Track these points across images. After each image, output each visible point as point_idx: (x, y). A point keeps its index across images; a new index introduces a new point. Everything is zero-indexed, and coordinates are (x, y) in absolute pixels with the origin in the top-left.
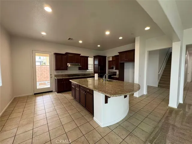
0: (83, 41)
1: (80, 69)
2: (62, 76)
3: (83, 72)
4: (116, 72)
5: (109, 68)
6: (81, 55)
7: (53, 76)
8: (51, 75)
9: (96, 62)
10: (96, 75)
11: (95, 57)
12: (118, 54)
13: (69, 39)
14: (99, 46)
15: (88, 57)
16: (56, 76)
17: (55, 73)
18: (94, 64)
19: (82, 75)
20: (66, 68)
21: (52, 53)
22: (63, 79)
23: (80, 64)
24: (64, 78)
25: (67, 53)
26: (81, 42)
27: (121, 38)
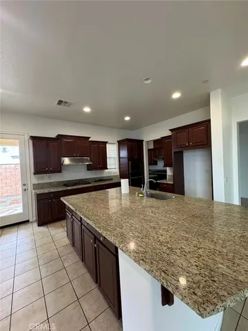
0: (91, 108)
1: (89, 168)
2: (50, 185)
3: (96, 174)
4: (166, 171)
5: (150, 164)
6: (90, 139)
7: (30, 187)
8: (24, 185)
9: (124, 153)
10: (125, 183)
11: (121, 143)
12: (169, 133)
13: (60, 102)
14: (127, 118)
15: (107, 142)
16: (36, 186)
17: (35, 180)
18: (119, 158)
19: (96, 181)
20: (59, 168)
21: (27, 137)
22: (50, 193)
23: (88, 158)
24: (52, 190)
25: (60, 137)
26: (87, 110)
27: (176, 95)
